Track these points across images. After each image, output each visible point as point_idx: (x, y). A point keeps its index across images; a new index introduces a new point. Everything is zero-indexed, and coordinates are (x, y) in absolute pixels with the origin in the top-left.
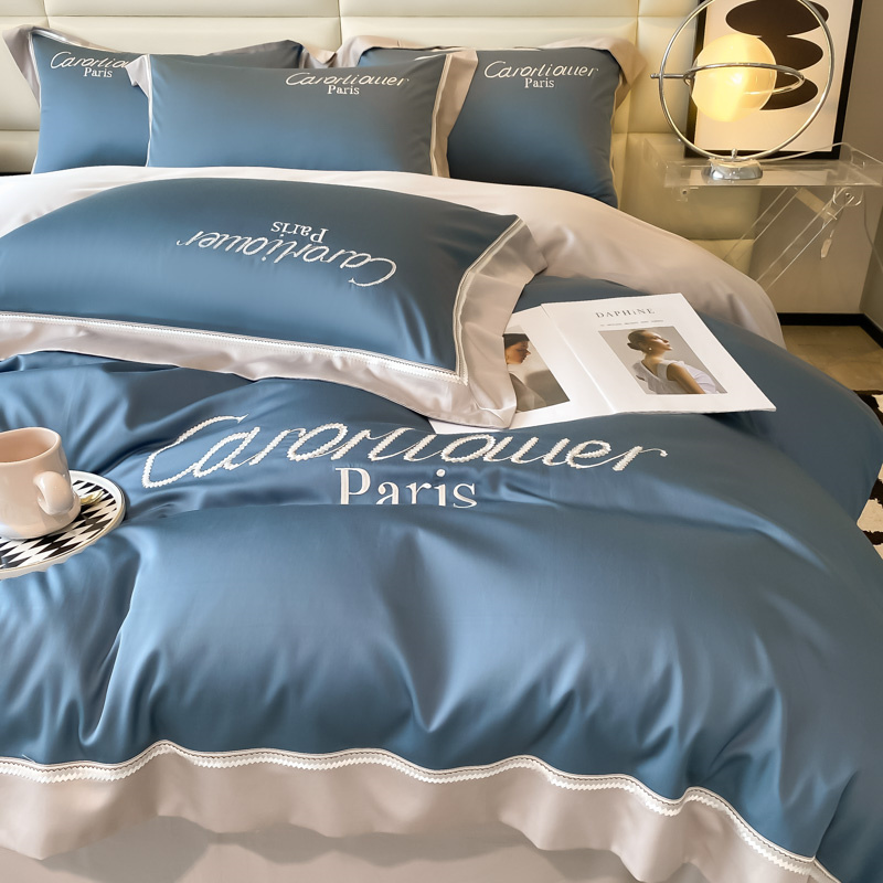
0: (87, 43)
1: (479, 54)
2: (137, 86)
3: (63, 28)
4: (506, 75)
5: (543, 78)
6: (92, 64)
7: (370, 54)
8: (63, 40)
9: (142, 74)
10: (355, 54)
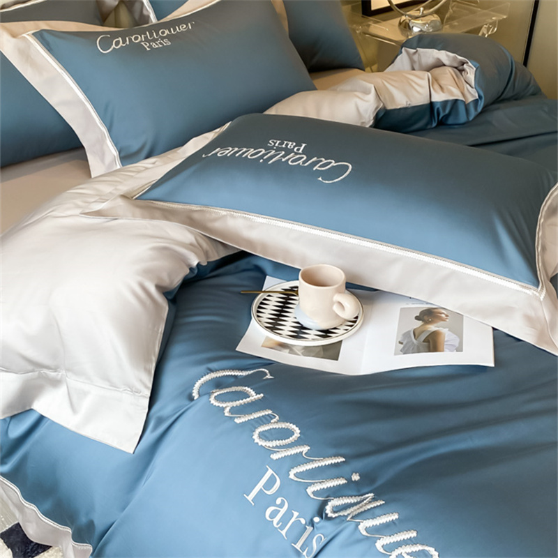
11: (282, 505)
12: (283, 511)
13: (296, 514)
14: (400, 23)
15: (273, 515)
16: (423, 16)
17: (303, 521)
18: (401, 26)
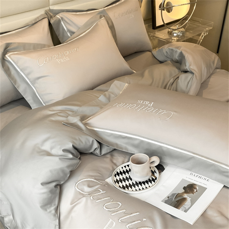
14: (168, 32)
16: (178, 29)
18: (169, 33)
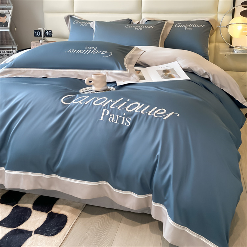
0: (82, 19)
1: (174, 22)
2: (92, 28)
3: (77, 15)
4: (181, 26)
5: (190, 27)
6: (82, 23)
7: (148, 22)
8: (77, 18)
9: (93, 25)
10: (144, 22)
11: (112, 116)
12: (113, 117)
13: (118, 116)
15: (111, 119)
17: (121, 116)
